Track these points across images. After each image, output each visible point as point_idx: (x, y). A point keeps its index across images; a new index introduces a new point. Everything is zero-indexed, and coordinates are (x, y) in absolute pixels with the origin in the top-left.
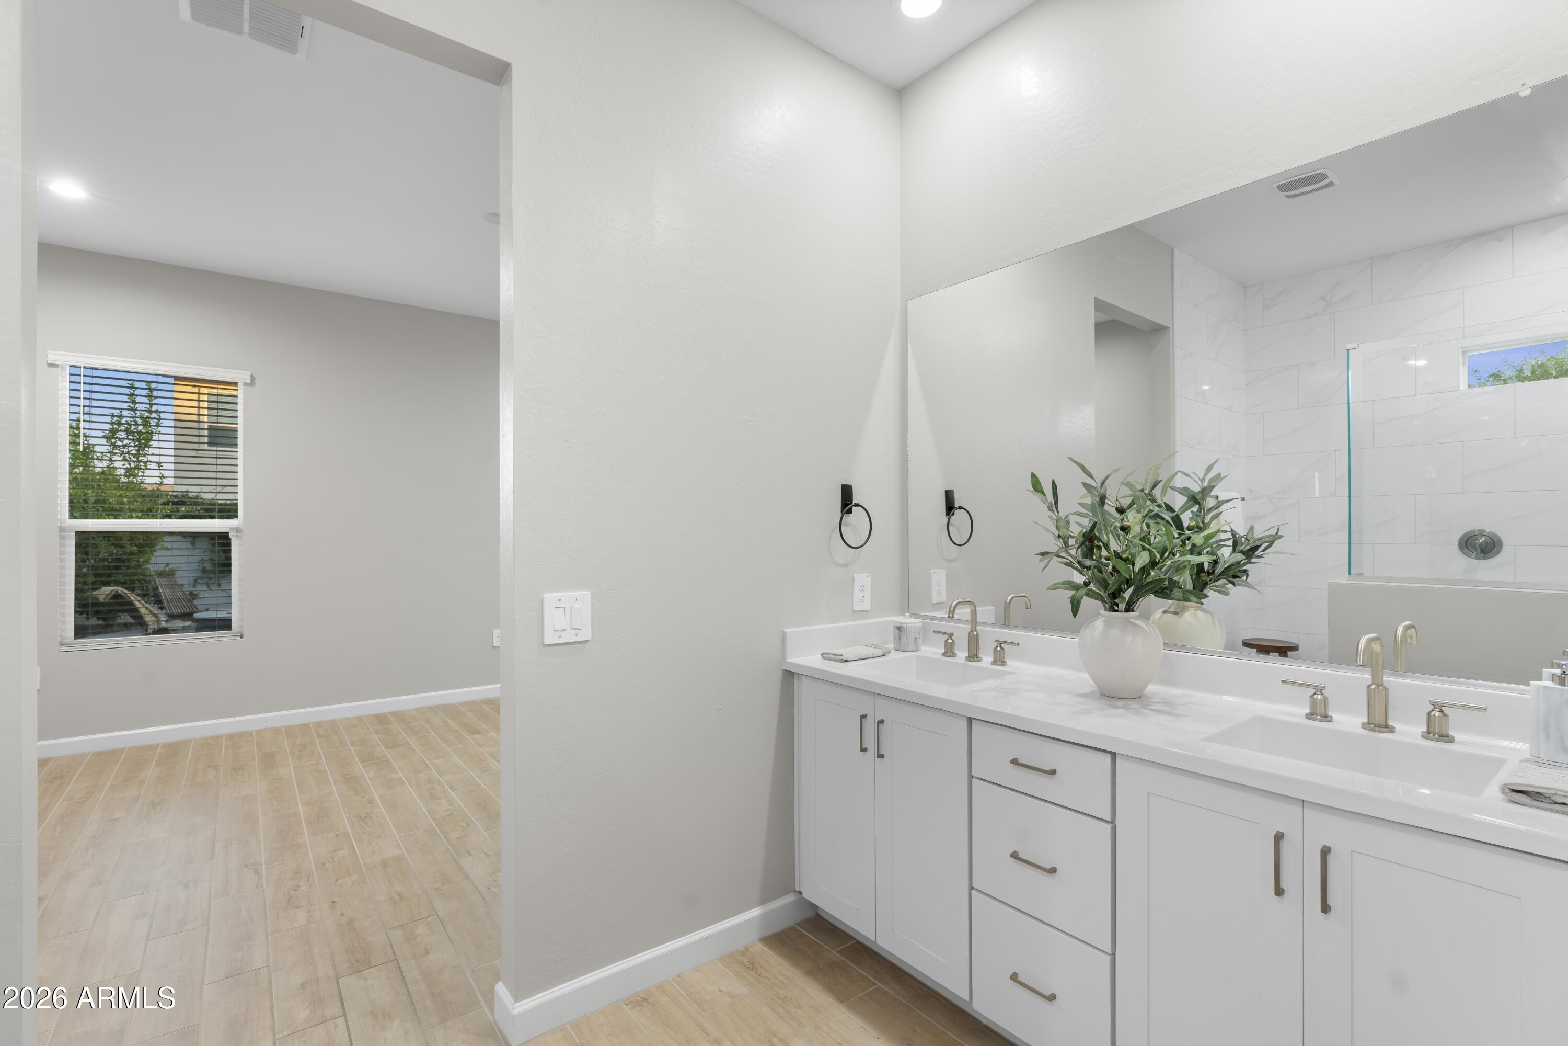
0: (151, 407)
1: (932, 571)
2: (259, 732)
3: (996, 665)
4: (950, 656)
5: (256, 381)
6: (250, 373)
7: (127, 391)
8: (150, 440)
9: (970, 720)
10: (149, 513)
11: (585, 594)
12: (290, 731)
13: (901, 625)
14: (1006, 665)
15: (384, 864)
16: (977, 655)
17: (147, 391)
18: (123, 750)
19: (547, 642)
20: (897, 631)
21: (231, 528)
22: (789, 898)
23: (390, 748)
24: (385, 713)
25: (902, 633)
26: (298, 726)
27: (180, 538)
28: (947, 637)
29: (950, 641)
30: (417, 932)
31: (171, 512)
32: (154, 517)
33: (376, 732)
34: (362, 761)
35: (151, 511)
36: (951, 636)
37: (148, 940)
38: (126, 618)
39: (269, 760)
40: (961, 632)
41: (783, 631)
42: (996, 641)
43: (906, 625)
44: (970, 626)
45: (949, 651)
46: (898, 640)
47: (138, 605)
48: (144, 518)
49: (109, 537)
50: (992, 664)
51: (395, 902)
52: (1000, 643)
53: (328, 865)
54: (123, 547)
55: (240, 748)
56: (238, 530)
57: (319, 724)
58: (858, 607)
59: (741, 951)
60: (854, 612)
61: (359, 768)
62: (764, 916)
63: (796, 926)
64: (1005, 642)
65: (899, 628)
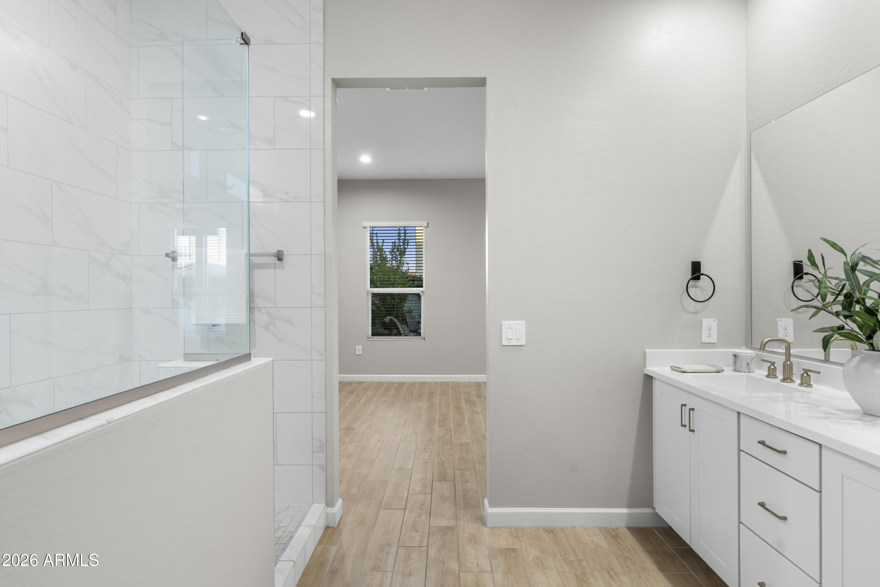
0: (405, 238)
1: (778, 319)
2: (430, 383)
3: (802, 386)
4: (772, 378)
5: (429, 225)
6: (426, 222)
7: (397, 232)
8: (405, 251)
9: (739, 413)
10: (404, 285)
11: (523, 322)
12: (441, 384)
13: (737, 354)
14: (812, 387)
15: (461, 445)
16: (790, 378)
17: (404, 231)
18: (385, 382)
19: (503, 344)
20: (734, 357)
21: (421, 291)
22: (647, 510)
23: (478, 398)
24: (480, 382)
25: (737, 360)
26: (445, 382)
27: (415, 296)
28: (770, 364)
29: (772, 367)
30: (466, 473)
31: (411, 284)
32: (406, 287)
33: (475, 390)
34: (465, 401)
35: (405, 284)
36: (773, 364)
37: (379, 450)
38: (395, 331)
39: (431, 394)
40: (779, 361)
41: (645, 351)
42: (803, 369)
43: (740, 354)
44: (785, 357)
45: (772, 373)
46: (734, 364)
47: (399, 326)
48: (402, 287)
49: (391, 295)
50: (799, 385)
51: (461, 460)
52: (806, 371)
53: (441, 440)
54: (395, 299)
55: (423, 388)
56: (423, 292)
57: (453, 383)
58: (705, 339)
59: (613, 529)
60: (702, 343)
61: (463, 404)
62: (629, 514)
63: (653, 528)
64: (810, 371)
65: (735, 356)
